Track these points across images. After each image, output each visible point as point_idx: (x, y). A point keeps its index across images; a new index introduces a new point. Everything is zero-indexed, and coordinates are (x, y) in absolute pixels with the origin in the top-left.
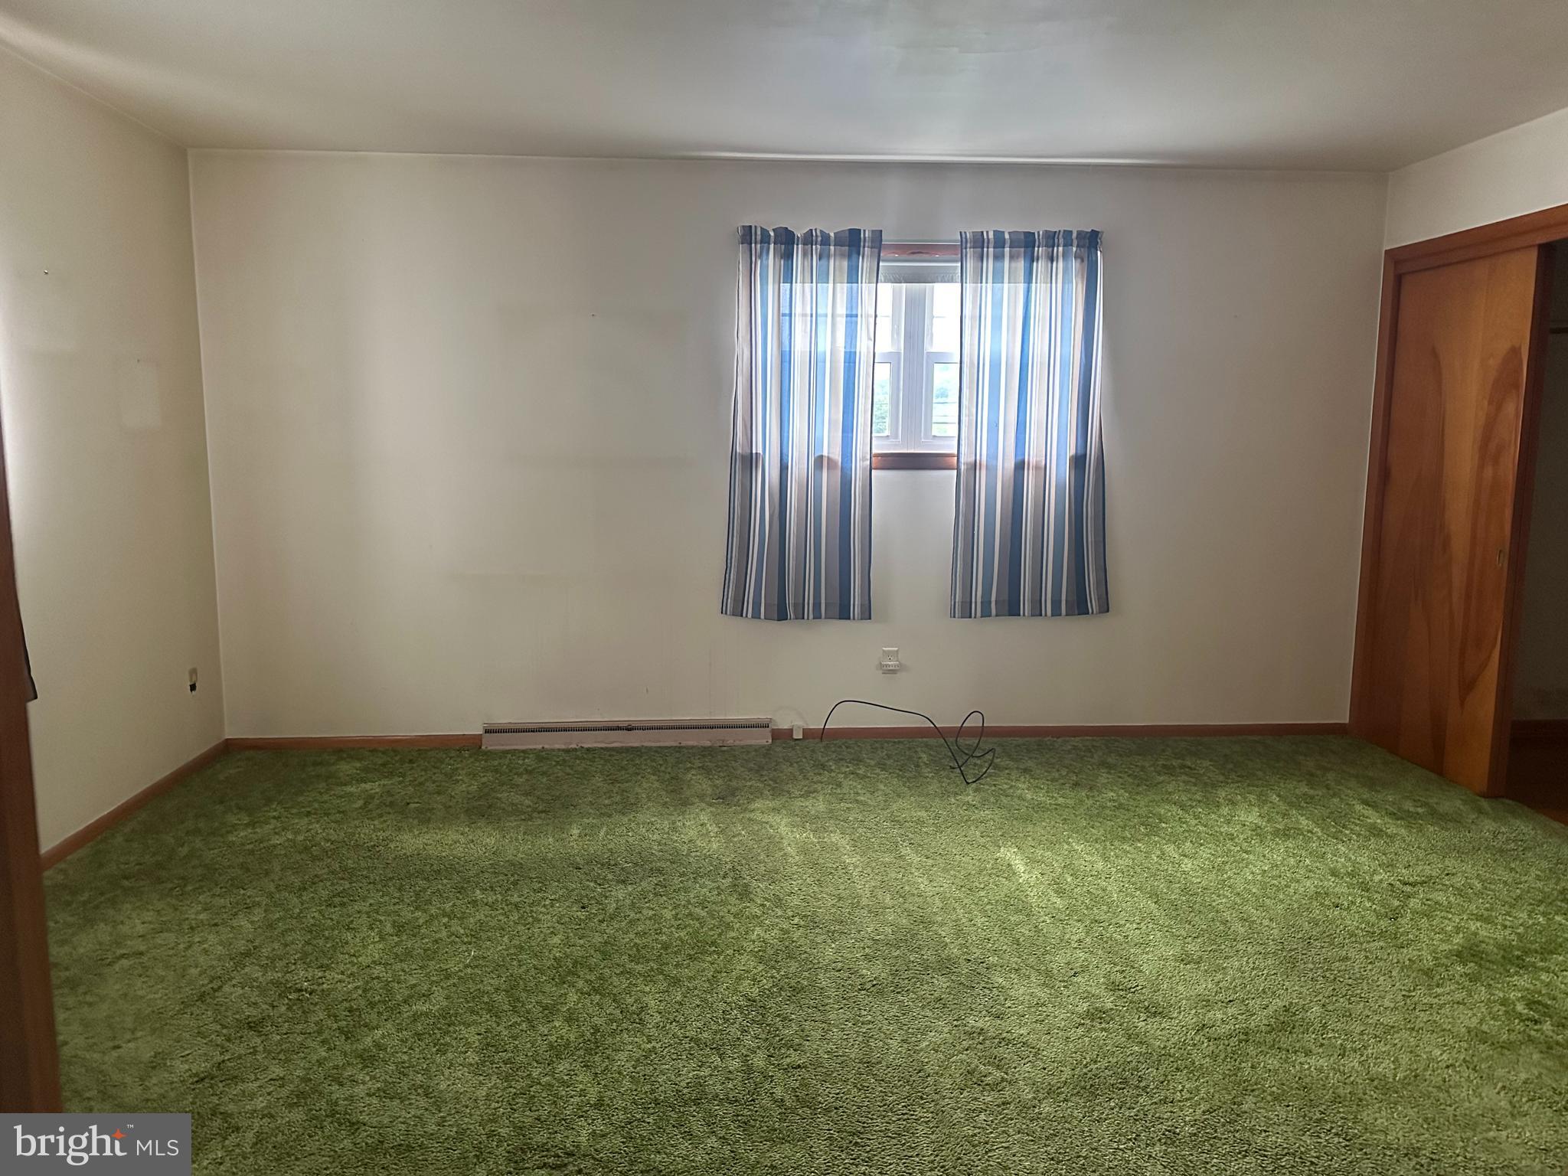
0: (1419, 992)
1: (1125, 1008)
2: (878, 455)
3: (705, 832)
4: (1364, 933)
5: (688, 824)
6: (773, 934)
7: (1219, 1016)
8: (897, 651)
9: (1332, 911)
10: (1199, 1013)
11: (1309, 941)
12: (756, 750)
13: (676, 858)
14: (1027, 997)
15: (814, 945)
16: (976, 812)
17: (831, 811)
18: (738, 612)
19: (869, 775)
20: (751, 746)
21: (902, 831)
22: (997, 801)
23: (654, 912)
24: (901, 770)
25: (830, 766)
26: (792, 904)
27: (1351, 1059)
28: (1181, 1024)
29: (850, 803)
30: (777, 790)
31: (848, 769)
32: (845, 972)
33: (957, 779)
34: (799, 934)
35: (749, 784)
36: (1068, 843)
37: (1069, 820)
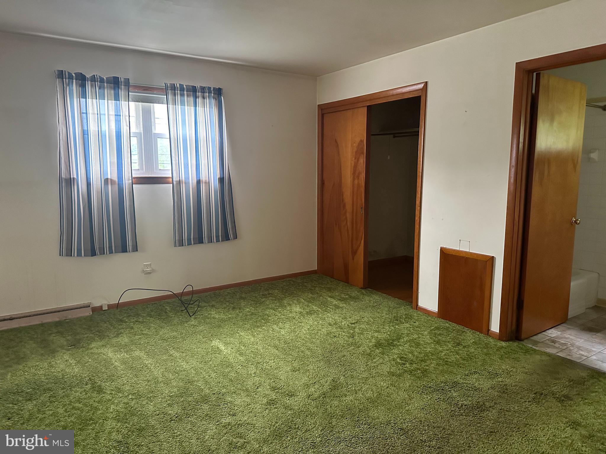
0: (369, 362)
1: (280, 397)
2: (135, 178)
3: (69, 364)
4: (347, 345)
5: (58, 362)
6: (120, 406)
7: (313, 390)
8: (151, 264)
9: (334, 339)
10: (306, 391)
11: (331, 352)
12: (85, 319)
13: (57, 381)
14: (243, 403)
15: (143, 406)
16: (198, 328)
17: (132, 341)
18: (69, 254)
19: (145, 321)
20: (81, 317)
21: (168, 343)
22: (205, 321)
23: (52, 412)
24: (159, 316)
25: (125, 320)
26: (126, 389)
27: (359, 394)
28: (302, 397)
29: (140, 335)
30: (101, 335)
31: (134, 320)
32: (161, 415)
33: (186, 315)
34: (134, 403)
35: (86, 336)
36: (238, 333)
37: (235, 323)
